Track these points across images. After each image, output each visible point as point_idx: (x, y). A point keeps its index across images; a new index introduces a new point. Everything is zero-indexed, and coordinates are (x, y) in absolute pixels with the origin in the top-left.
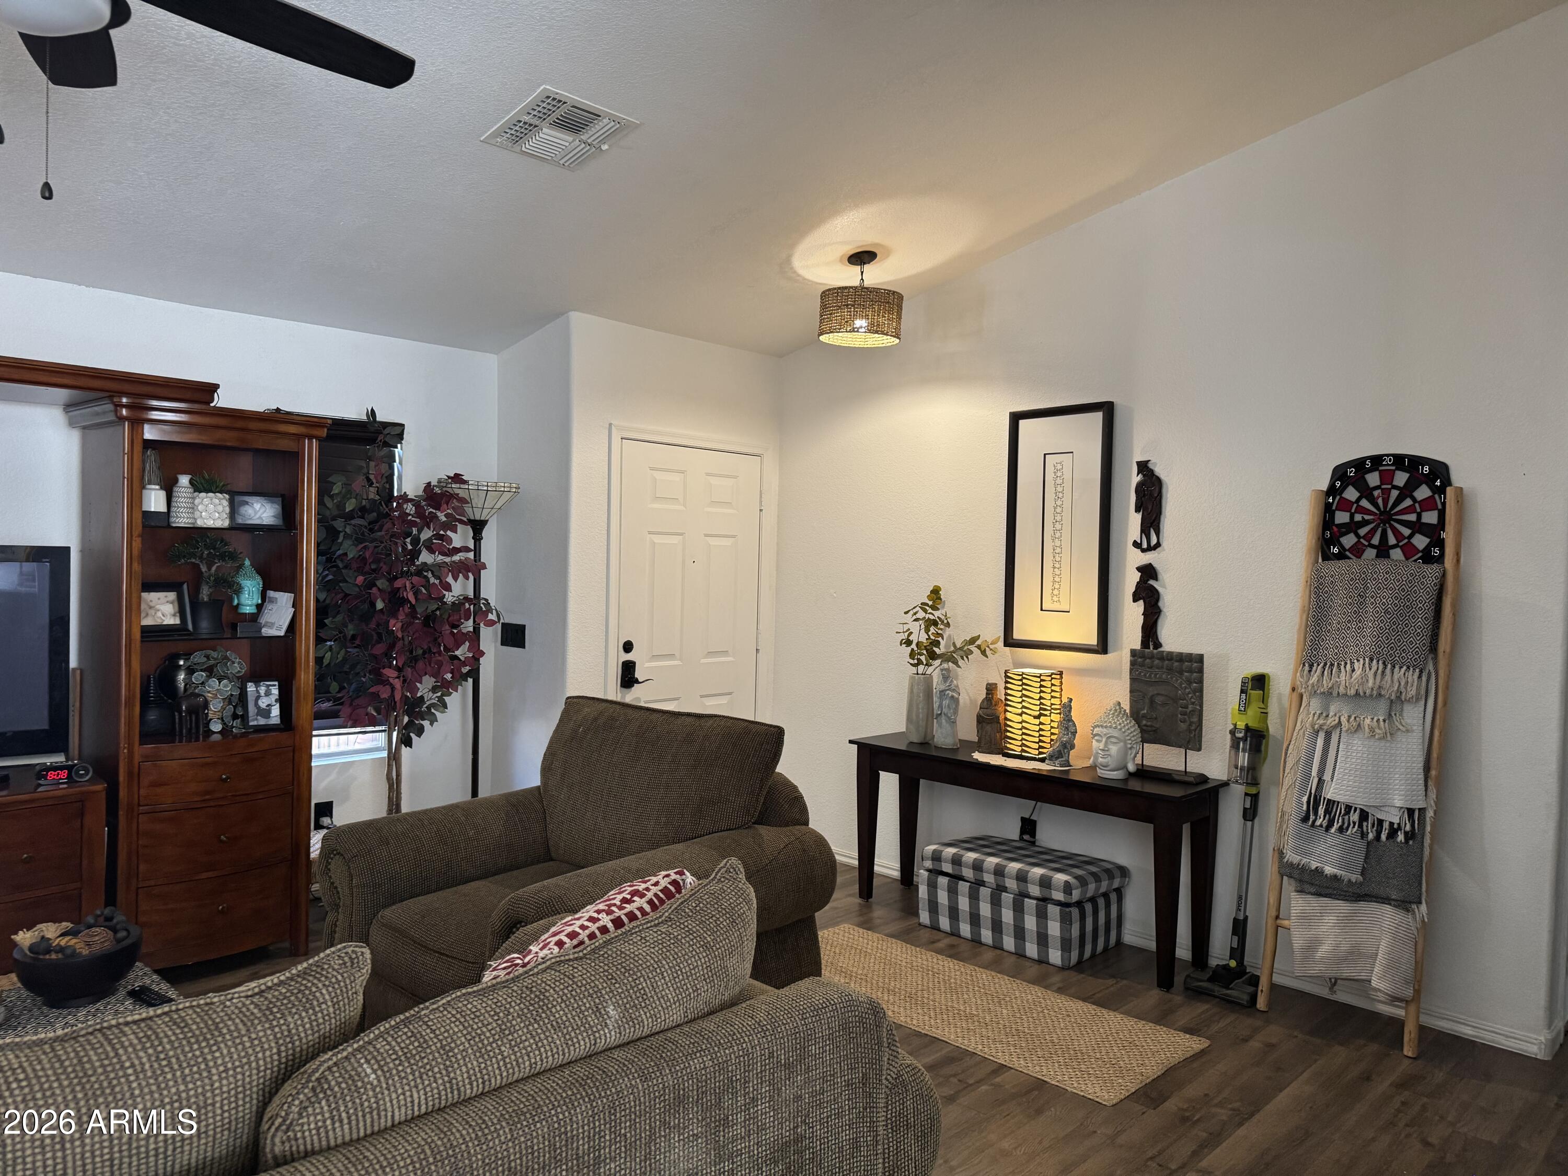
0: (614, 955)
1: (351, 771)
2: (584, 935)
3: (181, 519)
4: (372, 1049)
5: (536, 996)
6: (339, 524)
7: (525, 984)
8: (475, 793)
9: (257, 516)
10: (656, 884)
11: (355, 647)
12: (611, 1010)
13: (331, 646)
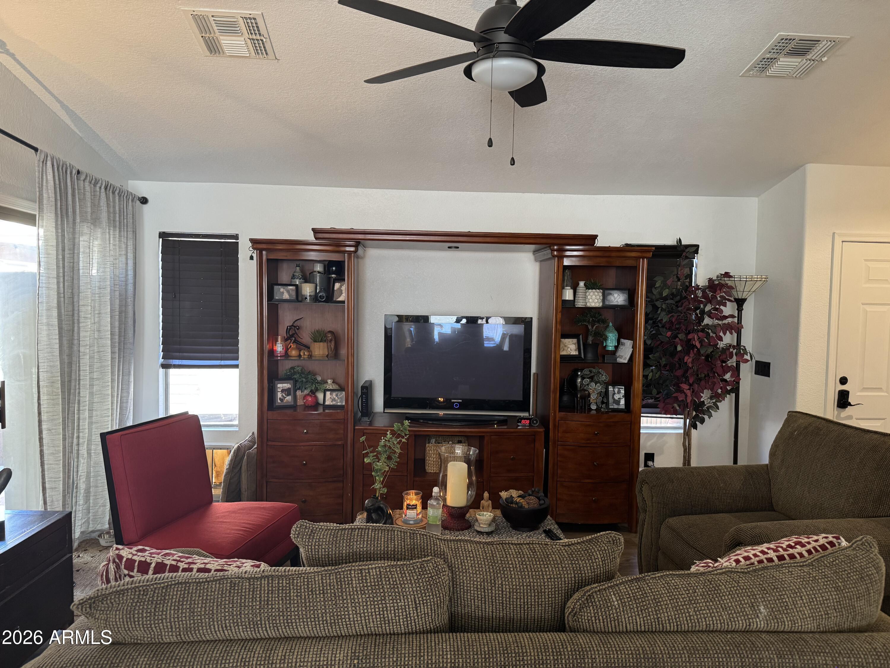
0: (768, 577)
1: (664, 438)
2: (754, 560)
3: (580, 304)
4: (618, 589)
5: (713, 587)
6: (658, 304)
7: (708, 578)
8: (735, 461)
9: (616, 300)
10: (816, 541)
11: (667, 371)
12: (762, 608)
13: (652, 370)
